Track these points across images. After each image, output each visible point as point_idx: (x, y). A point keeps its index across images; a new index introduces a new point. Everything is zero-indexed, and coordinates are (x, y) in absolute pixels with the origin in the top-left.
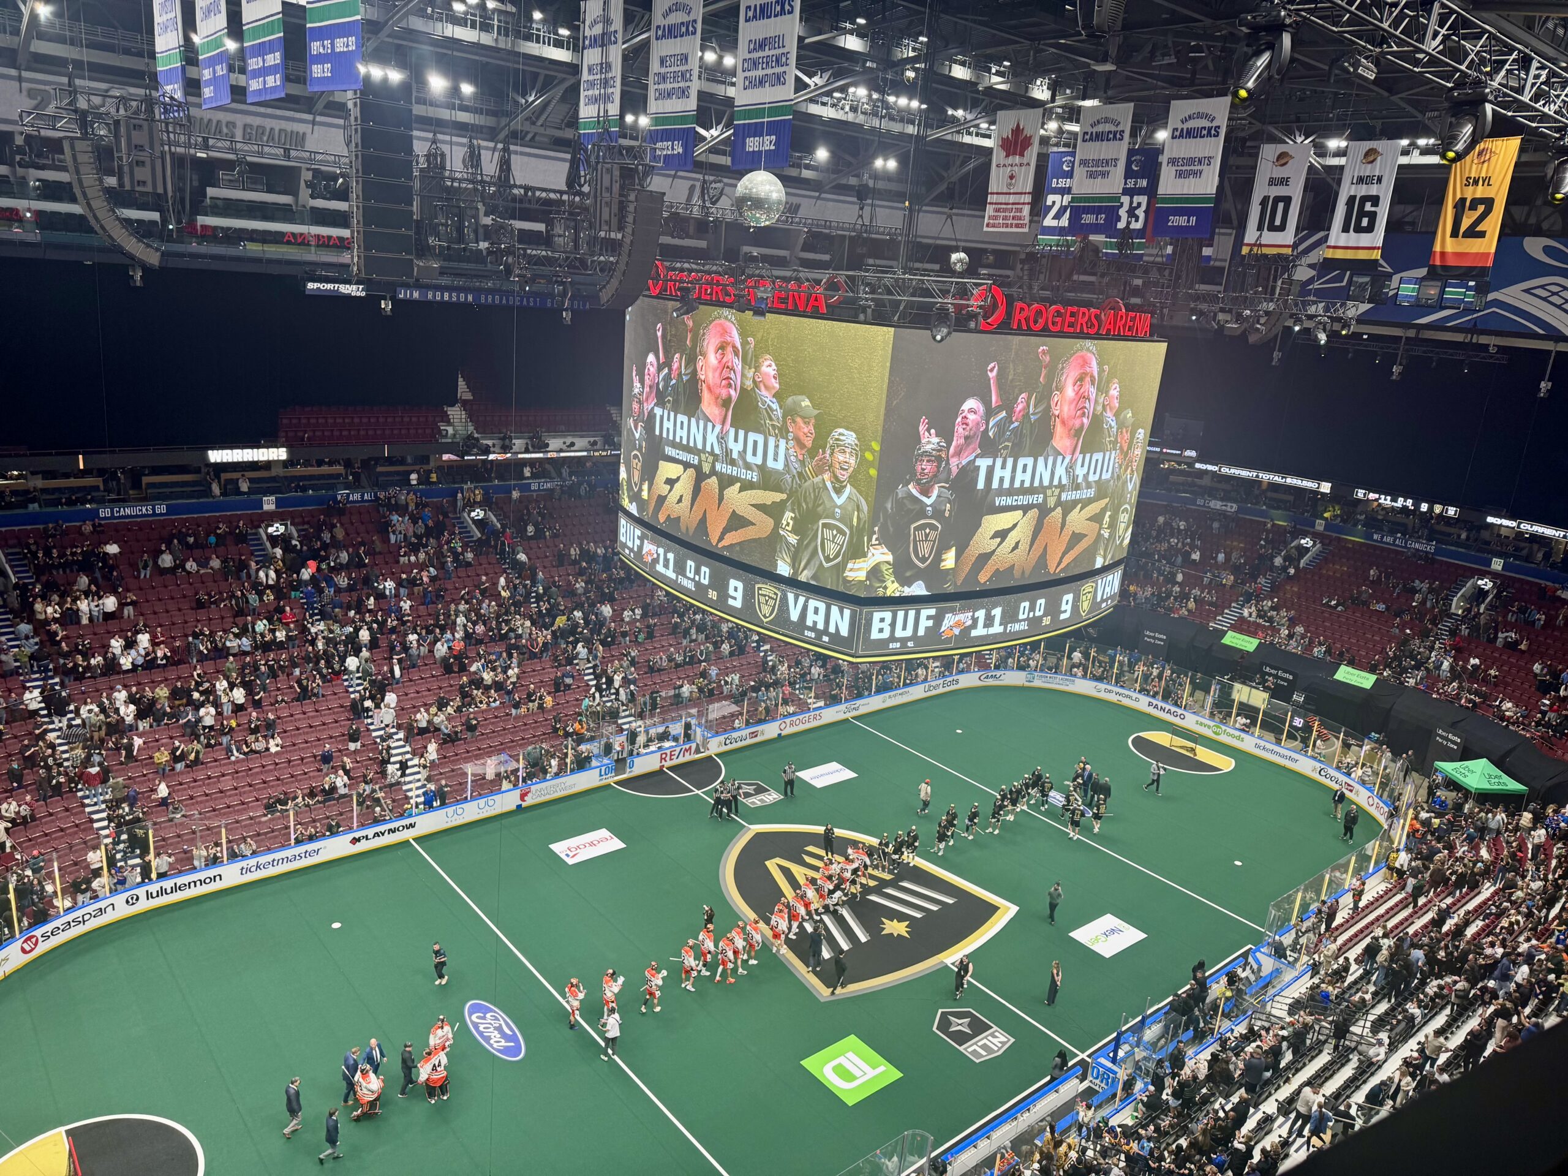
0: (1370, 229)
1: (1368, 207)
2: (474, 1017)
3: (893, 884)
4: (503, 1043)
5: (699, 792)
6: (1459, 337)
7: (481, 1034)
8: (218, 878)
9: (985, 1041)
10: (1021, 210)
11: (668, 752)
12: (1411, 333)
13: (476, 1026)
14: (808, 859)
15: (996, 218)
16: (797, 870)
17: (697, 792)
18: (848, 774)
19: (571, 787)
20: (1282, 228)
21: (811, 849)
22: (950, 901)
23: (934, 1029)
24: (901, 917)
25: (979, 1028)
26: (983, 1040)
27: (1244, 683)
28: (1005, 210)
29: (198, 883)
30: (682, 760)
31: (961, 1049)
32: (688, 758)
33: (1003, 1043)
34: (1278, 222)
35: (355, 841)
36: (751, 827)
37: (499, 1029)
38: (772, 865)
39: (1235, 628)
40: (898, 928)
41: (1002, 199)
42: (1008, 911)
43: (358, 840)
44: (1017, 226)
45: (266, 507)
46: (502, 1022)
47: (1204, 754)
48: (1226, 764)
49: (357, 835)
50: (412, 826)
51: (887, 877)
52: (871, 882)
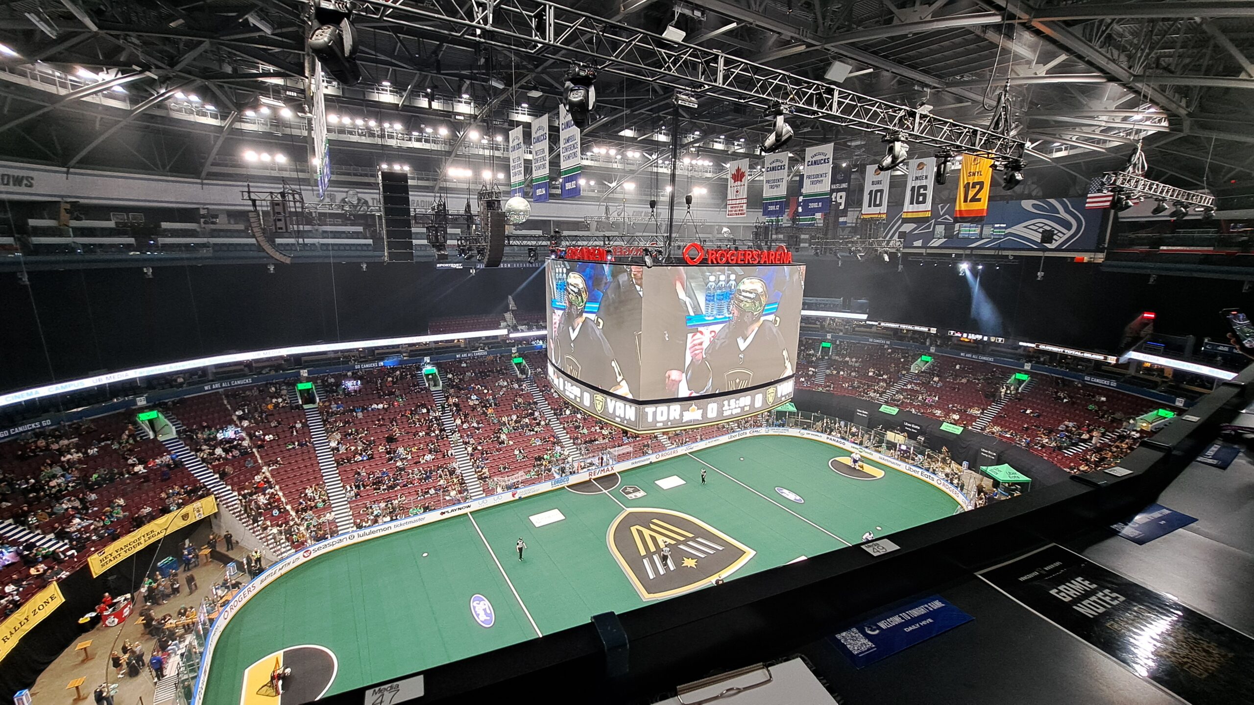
0: (924, 202)
1: (922, 191)
2: (475, 603)
3: (693, 539)
4: (485, 617)
5: (606, 492)
6: (992, 252)
7: (476, 612)
10: (742, 207)
11: (593, 471)
12: (968, 252)
13: (474, 607)
14: (652, 526)
15: (731, 211)
18: (683, 482)
19: (537, 490)
20: (880, 205)
21: (655, 521)
22: (721, 548)
24: (692, 557)
27: (891, 431)
28: (735, 207)
30: (600, 475)
32: (603, 474)
34: (878, 202)
35: (443, 513)
36: (628, 509)
37: (485, 610)
38: (633, 529)
39: (887, 403)
40: (690, 563)
41: (734, 202)
42: (750, 553)
43: (444, 513)
44: (741, 214)
46: (487, 606)
47: (868, 469)
48: (879, 474)
49: (443, 511)
50: (469, 507)
51: (691, 535)
52: (682, 539)
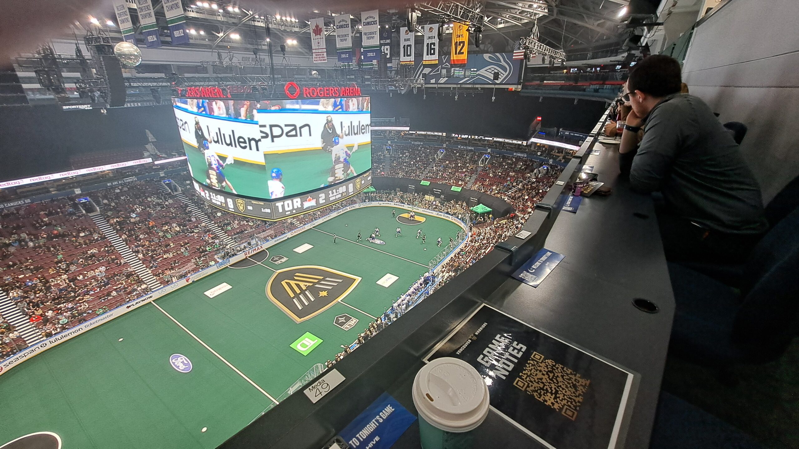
0: (434, 54)
1: (432, 47)
2: (173, 361)
3: (323, 280)
4: (184, 367)
5: (260, 263)
6: (470, 86)
7: (175, 366)
8: (81, 329)
9: (350, 323)
10: (323, 55)
11: (247, 252)
12: (459, 86)
13: (174, 363)
14: (296, 278)
15: (317, 58)
16: (292, 283)
17: (258, 263)
18: (311, 247)
19: (206, 274)
20: (410, 55)
21: (297, 274)
22: (340, 281)
23: (334, 323)
24: (324, 290)
25: (348, 319)
26: (349, 323)
27: (427, 195)
28: (319, 55)
29: (72, 333)
30: (253, 253)
31: (342, 327)
32: (255, 252)
33: (355, 322)
34: (409, 54)
35: (128, 307)
36: (277, 271)
37: (183, 362)
38: (283, 282)
39: (424, 180)
40: (324, 294)
41: (317, 51)
42: (359, 279)
43: (130, 306)
44: (324, 60)
45: (77, 193)
46: (184, 359)
47: (417, 218)
48: (423, 219)
49: (128, 305)
50: (151, 297)
51: (321, 278)
52: (316, 281)
